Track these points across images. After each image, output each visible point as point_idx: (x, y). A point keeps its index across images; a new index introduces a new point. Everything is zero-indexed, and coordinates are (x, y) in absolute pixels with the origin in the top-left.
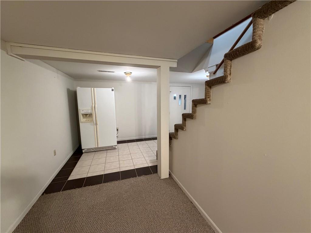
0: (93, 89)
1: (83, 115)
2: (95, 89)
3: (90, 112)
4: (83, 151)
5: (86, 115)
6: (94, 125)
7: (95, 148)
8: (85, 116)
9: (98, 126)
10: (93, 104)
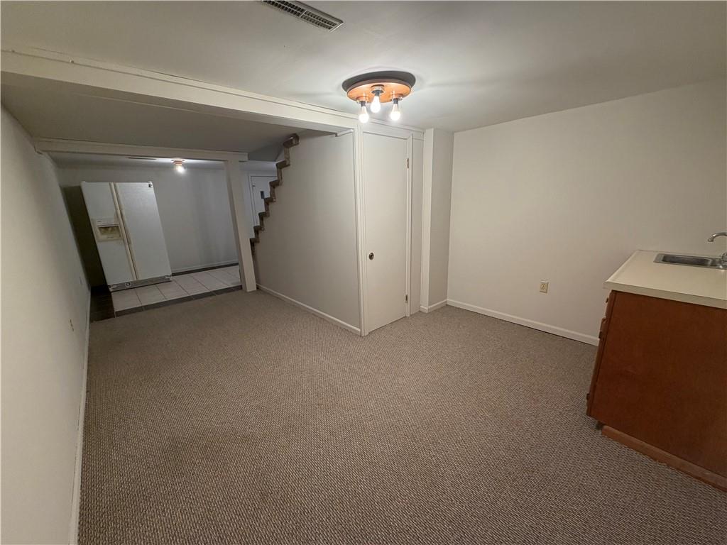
0: (112, 184)
1: (100, 228)
2: (117, 184)
3: (113, 223)
4: (111, 289)
5: (106, 228)
6: (125, 244)
7: (132, 282)
8: (103, 230)
9: (132, 246)
10: (116, 209)
